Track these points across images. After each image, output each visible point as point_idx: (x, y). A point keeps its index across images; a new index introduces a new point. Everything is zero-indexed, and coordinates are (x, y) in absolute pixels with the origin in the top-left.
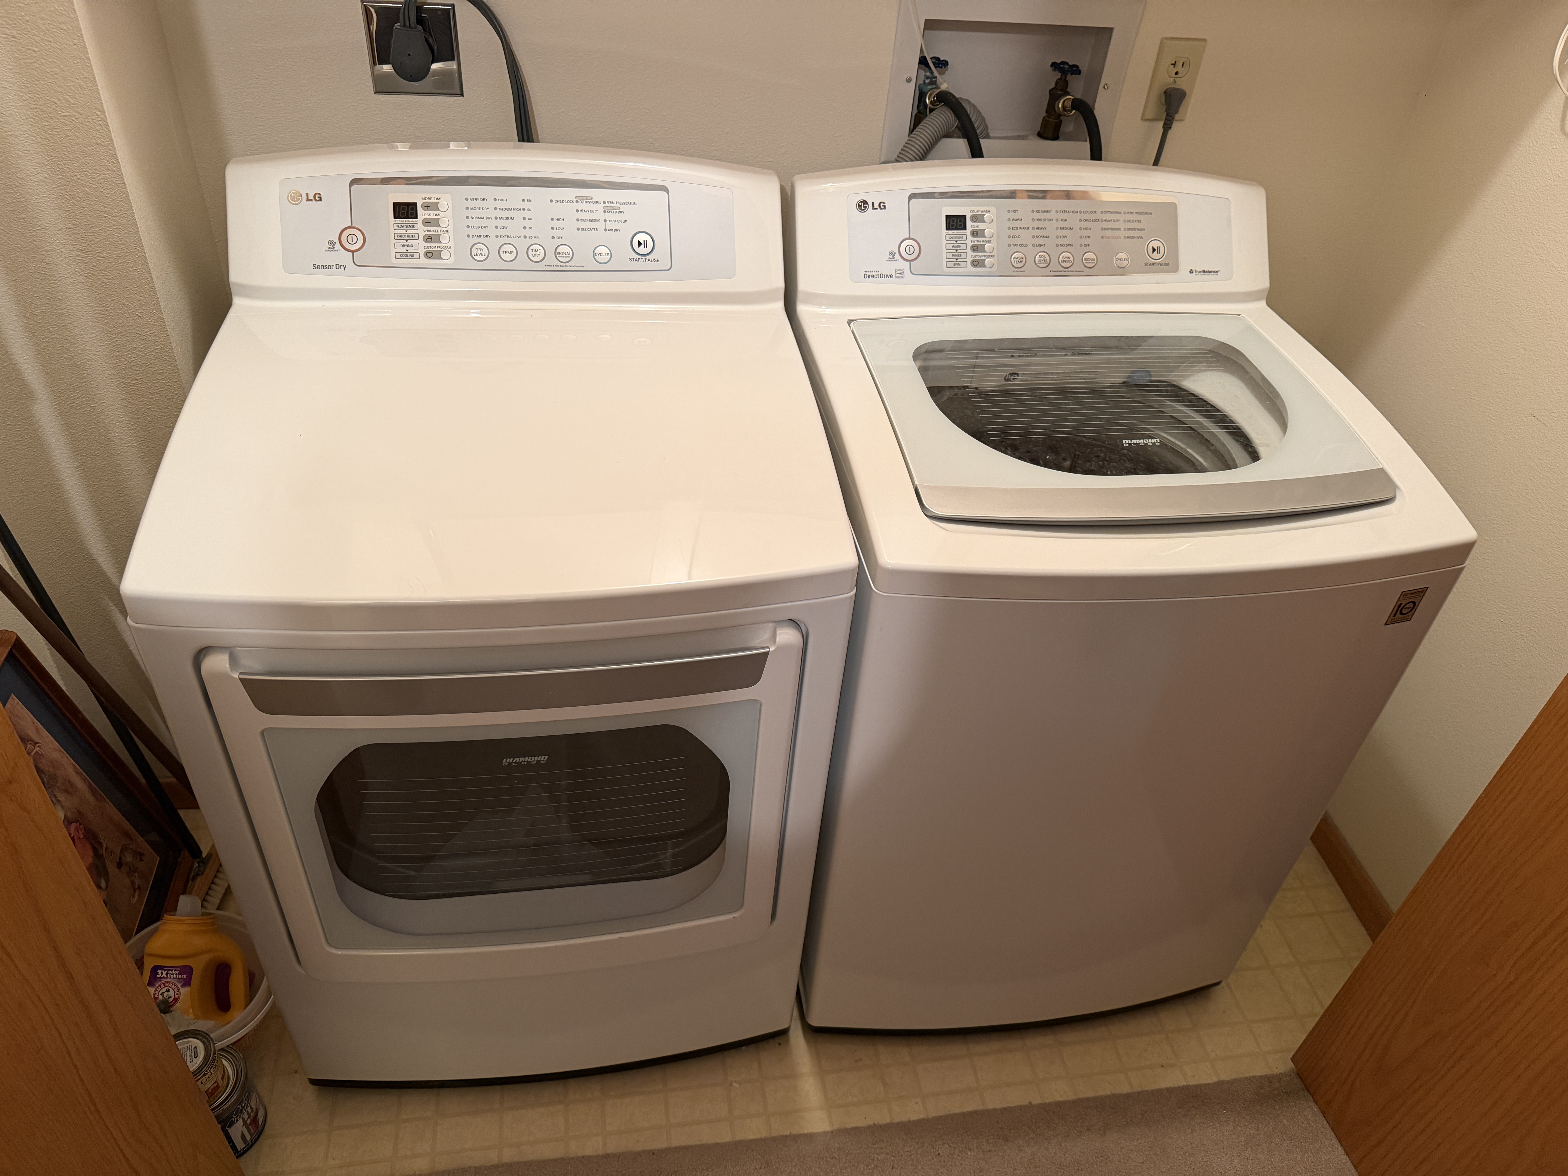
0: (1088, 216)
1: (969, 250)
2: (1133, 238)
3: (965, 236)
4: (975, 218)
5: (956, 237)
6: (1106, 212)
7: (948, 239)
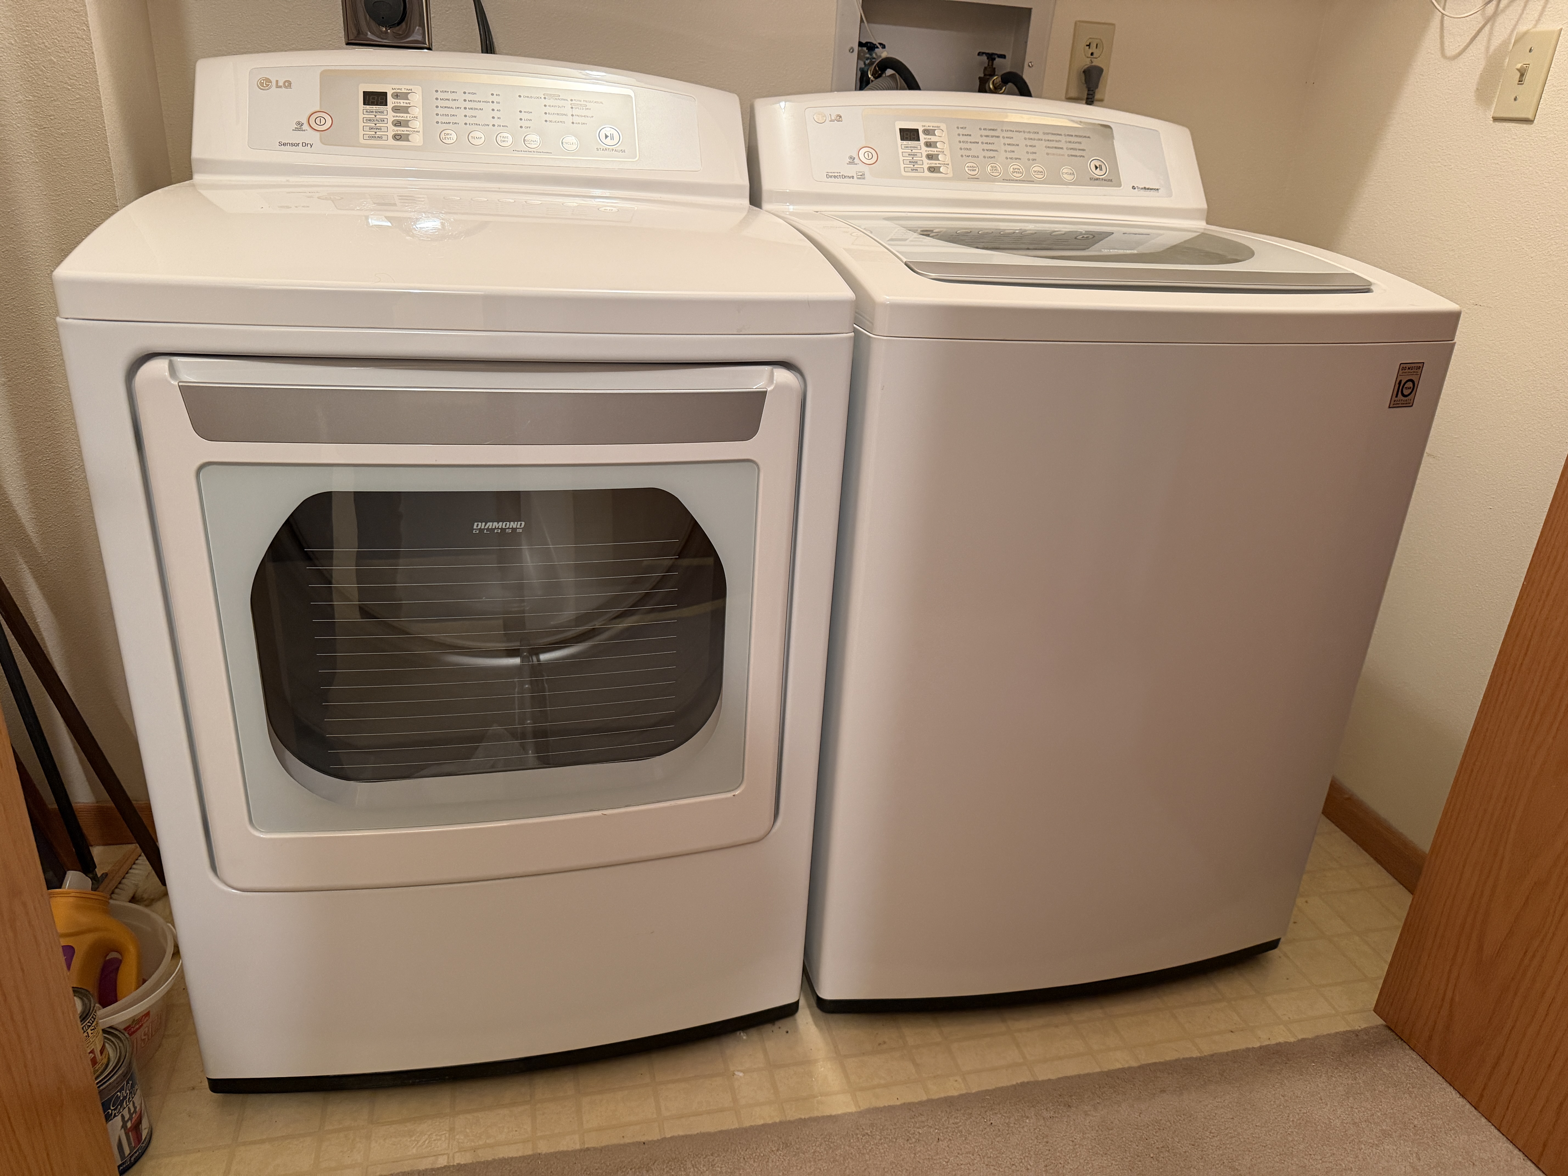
0: (1032, 136)
1: (924, 158)
2: (1076, 156)
3: (919, 147)
4: (927, 132)
5: (911, 147)
6: (1048, 134)
7: (903, 148)
